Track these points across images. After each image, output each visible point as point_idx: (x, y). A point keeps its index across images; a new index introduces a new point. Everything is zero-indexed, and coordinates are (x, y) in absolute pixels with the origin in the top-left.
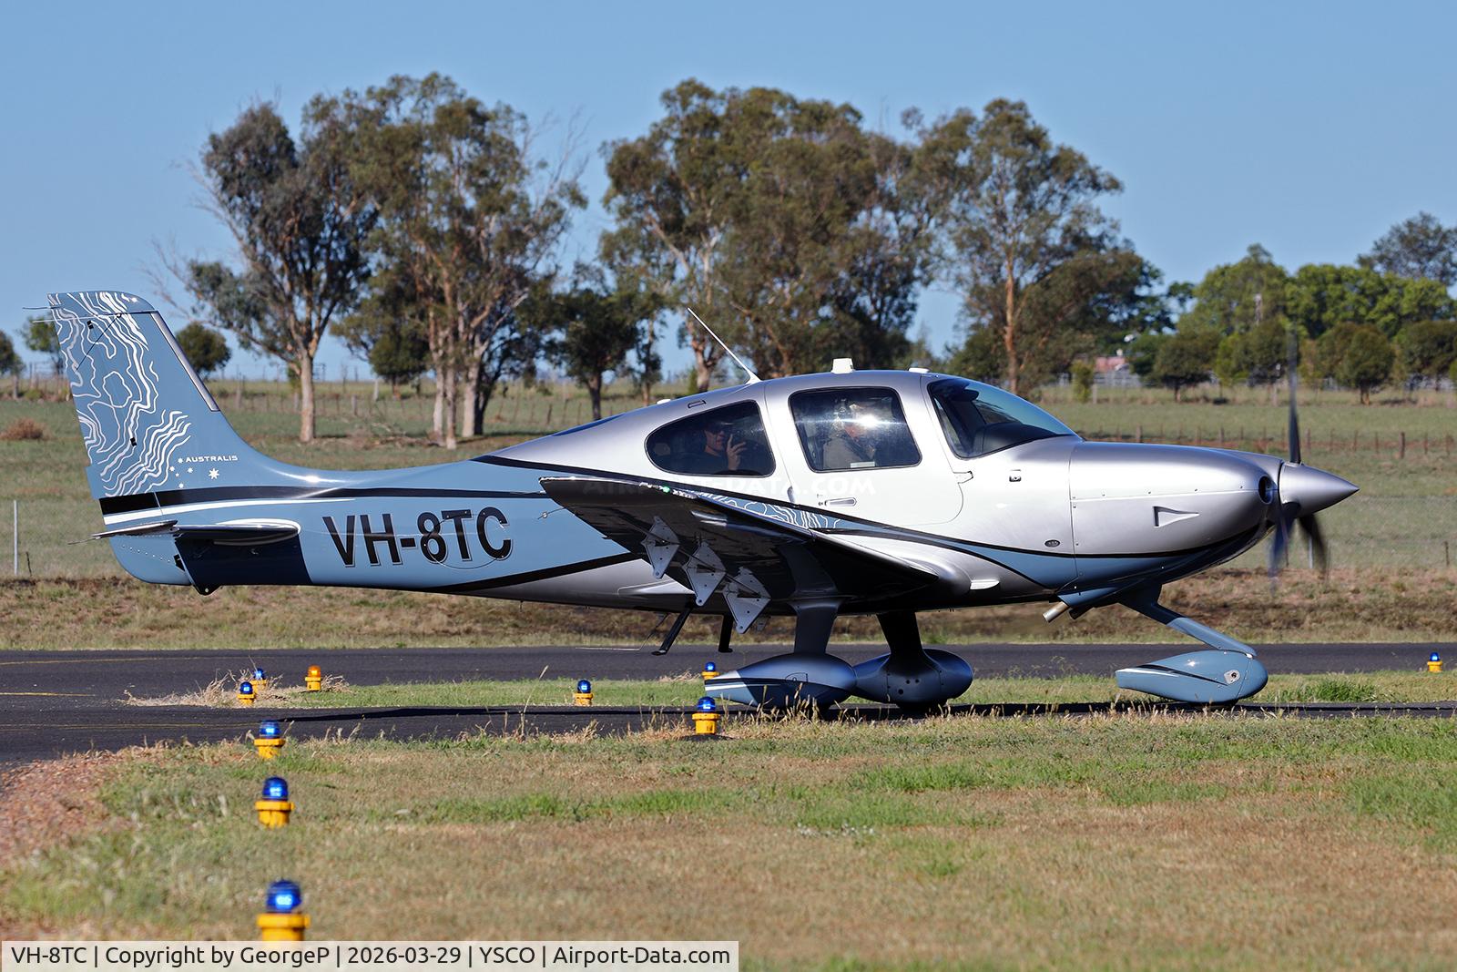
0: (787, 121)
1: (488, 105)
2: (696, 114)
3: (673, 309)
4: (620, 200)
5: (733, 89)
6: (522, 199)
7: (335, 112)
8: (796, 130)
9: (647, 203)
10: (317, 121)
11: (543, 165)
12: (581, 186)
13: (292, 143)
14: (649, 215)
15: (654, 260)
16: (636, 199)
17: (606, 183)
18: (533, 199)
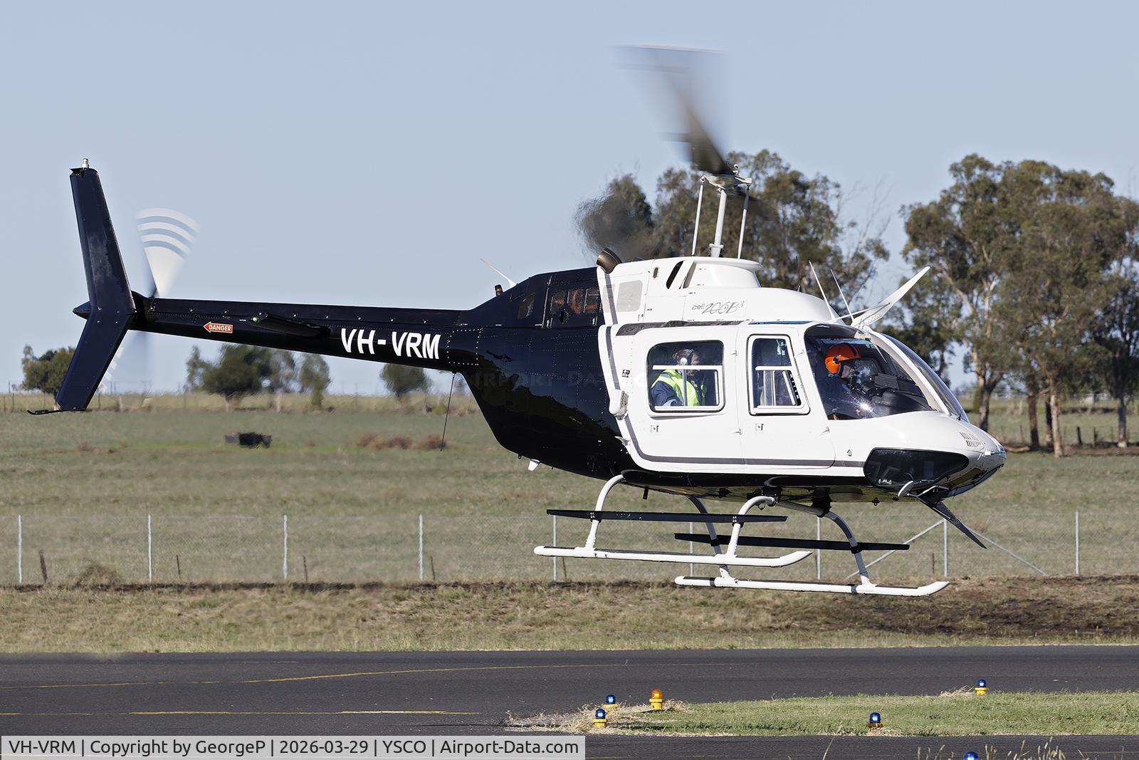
0: (1052, 187)
1: (808, 176)
2: (978, 182)
3: (960, 341)
4: (916, 252)
5: (1009, 162)
6: (835, 253)
7: (684, 182)
8: (1060, 195)
9: (938, 255)
10: (668, 190)
11: (853, 224)
12: (883, 242)
13: (648, 207)
14: (940, 265)
15: (943, 302)
16: (929, 252)
17: (904, 238)
18: (844, 253)
